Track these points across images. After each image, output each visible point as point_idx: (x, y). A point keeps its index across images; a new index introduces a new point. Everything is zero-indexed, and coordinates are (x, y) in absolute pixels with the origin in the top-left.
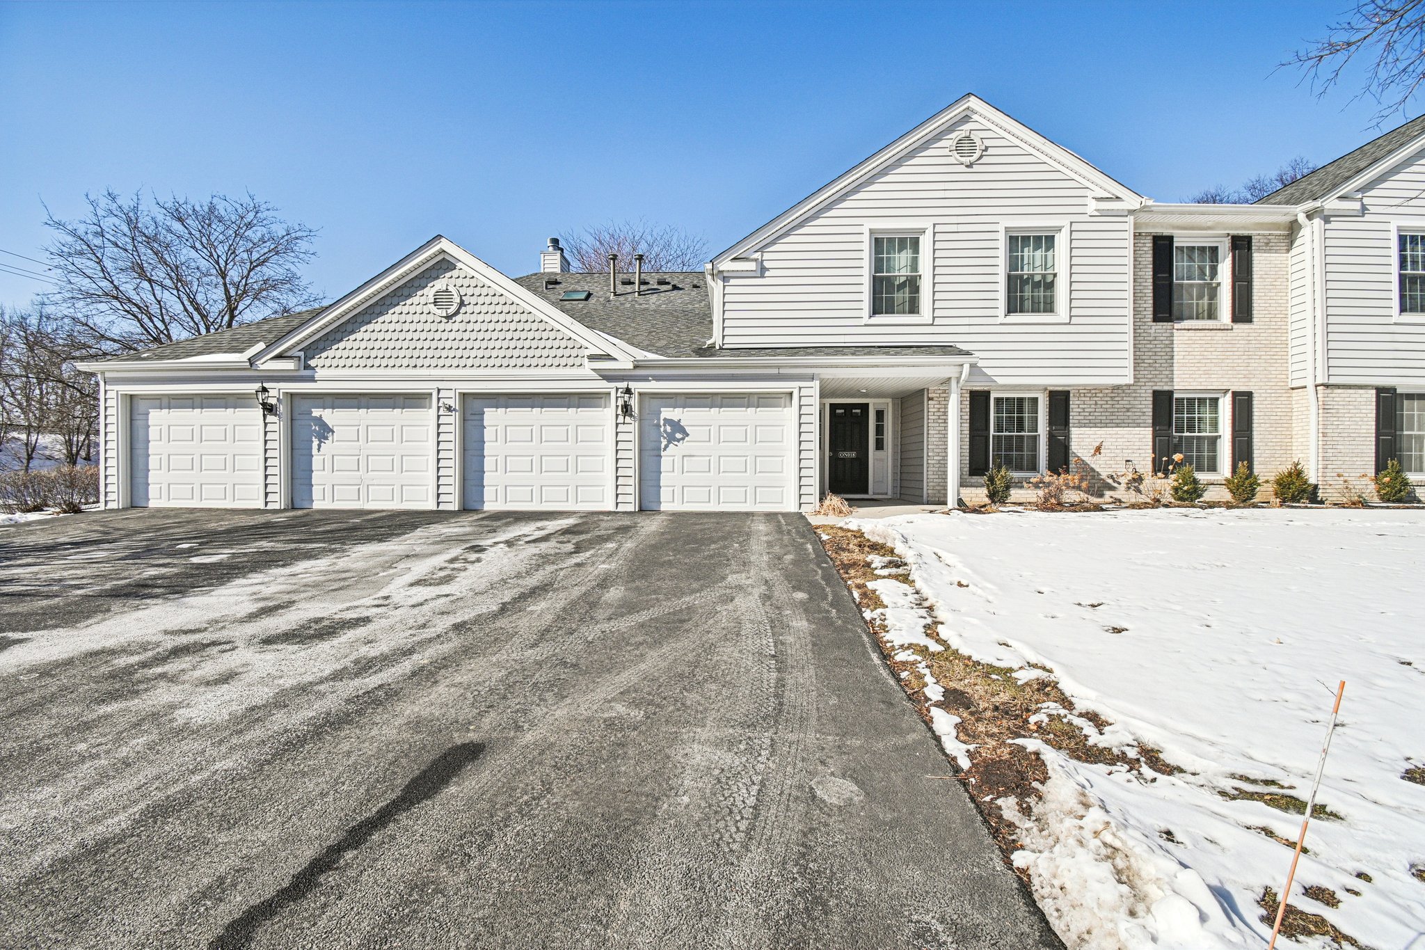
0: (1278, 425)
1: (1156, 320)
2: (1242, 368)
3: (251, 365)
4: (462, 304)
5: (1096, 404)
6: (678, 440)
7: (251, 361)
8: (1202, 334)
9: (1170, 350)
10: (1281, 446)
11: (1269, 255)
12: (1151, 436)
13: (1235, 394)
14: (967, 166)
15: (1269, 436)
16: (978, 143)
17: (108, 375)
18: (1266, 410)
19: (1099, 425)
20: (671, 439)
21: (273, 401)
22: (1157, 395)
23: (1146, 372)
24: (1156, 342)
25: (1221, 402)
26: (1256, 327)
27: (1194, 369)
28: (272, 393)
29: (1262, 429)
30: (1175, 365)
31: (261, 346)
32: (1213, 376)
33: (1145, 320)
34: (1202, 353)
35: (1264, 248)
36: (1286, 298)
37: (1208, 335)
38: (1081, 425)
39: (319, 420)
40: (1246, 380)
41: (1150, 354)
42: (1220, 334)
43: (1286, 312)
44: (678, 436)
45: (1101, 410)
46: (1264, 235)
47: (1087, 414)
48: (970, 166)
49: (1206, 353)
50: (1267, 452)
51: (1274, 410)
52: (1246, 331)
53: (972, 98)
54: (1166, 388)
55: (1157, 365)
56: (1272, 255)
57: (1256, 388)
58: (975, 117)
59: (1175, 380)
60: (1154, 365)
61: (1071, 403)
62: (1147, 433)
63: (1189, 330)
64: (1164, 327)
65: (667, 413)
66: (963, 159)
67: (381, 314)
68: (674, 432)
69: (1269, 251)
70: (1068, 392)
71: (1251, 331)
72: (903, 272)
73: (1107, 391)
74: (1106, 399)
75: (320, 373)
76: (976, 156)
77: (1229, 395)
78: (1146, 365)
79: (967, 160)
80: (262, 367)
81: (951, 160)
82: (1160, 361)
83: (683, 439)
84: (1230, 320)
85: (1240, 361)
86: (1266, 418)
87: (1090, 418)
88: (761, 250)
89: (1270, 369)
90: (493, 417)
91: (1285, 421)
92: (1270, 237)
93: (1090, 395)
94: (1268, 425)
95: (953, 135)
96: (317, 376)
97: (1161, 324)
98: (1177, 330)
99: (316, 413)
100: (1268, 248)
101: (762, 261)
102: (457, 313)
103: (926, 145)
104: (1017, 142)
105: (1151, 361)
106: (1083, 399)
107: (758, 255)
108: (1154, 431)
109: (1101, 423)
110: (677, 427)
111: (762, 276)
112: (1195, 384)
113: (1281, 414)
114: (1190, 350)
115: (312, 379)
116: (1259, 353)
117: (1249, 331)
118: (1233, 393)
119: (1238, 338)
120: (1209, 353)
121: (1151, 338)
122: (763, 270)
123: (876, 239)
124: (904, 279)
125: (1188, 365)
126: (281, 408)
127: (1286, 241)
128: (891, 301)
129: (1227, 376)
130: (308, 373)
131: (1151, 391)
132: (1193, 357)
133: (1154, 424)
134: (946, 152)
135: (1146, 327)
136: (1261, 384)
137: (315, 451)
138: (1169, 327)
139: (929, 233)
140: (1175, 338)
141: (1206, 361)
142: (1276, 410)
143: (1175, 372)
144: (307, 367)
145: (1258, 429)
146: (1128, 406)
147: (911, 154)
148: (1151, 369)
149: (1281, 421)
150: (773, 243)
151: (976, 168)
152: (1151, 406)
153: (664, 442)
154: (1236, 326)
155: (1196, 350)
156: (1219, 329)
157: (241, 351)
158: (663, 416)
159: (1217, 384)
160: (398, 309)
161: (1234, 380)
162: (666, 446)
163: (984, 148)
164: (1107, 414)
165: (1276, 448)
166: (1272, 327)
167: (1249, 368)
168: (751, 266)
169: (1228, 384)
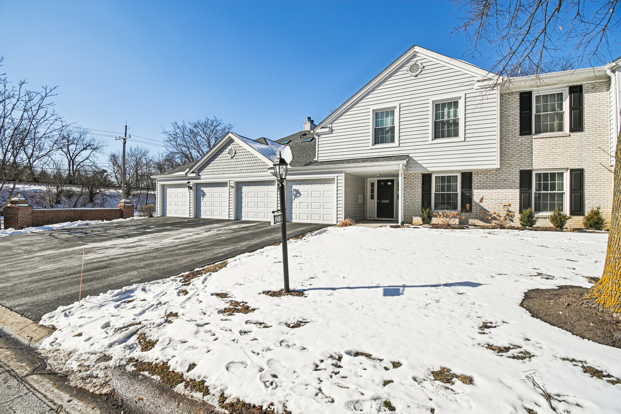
0: (601, 187)
1: (521, 134)
2: (577, 156)
3: (186, 175)
4: (235, 153)
5: (487, 178)
6: (298, 197)
7: (186, 174)
8: (550, 140)
9: (531, 149)
10: (604, 198)
11: (595, 94)
12: (519, 193)
13: (572, 171)
14: (415, 77)
15: (596, 193)
16: (420, 65)
17: (158, 179)
18: (593, 178)
19: (488, 188)
20: (296, 196)
21: (191, 186)
22: (522, 172)
23: (516, 161)
24: (522, 146)
25: (565, 174)
26: (586, 134)
27: (545, 158)
28: (191, 183)
29: (591, 189)
30: (533, 157)
31: (188, 169)
32: (557, 161)
33: (515, 135)
34: (550, 150)
35: (591, 90)
36: (607, 116)
37: (554, 140)
38: (478, 188)
39: (203, 191)
40: (580, 162)
41: (518, 152)
42: (562, 139)
43: (607, 124)
44: (298, 195)
45: (490, 181)
46: (591, 83)
47: (482, 183)
48: (416, 76)
49: (553, 150)
50: (594, 201)
51: (599, 178)
52: (579, 136)
53: (416, 47)
54: (528, 169)
55: (523, 157)
56: (596, 93)
57: (586, 166)
58: (418, 54)
59: (533, 164)
60: (521, 157)
61: (473, 177)
62: (517, 192)
63: (542, 138)
64: (527, 138)
65: (295, 187)
66: (413, 74)
67: (216, 158)
68: (297, 194)
69: (595, 92)
70: (471, 173)
71: (583, 136)
72: (389, 125)
73: (493, 171)
74: (493, 175)
75: (202, 177)
76: (419, 71)
77: (569, 171)
78: (516, 158)
79: (414, 74)
80: (188, 176)
81: (408, 75)
82: (525, 155)
83: (299, 196)
84: (569, 131)
85: (575, 152)
86: (594, 182)
87: (484, 184)
88: (331, 123)
89: (596, 155)
90: (245, 189)
91: (607, 184)
92: (595, 84)
93: (483, 173)
94: (595, 187)
95: (408, 65)
96: (201, 178)
97: (525, 136)
98: (535, 138)
99: (202, 189)
100: (594, 90)
101: (332, 127)
102: (234, 156)
103: (396, 71)
104: (438, 62)
105: (519, 155)
106: (480, 175)
107: (330, 125)
108: (521, 191)
109: (490, 187)
110: (298, 192)
111: (332, 133)
112: (546, 166)
113: (604, 180)
114: (543, 148)
115: (200, 179)
116: (589, 148)
117: (581, 136)
118: (571, 170)
119: (574, 140)
120: (555, 149)
121: (519, 144)
122: (332, 131)
123: (376, 113)
124: (389, 128)
125: (542, 156)
126: (193, 188)
127: (606, 85)
128: (382, 138)
129: (567, 161)
130: (199, 177)
131: (519, 171)
132: (545, 152)
133: (521, 187)
134: (406, 72)
135: (516, 139)
136: (590, 164)
137: (202, 200)
138: (529, 138)
139: (398, 108)
140: (533, 143)
141: (553, 154)
142: (601, 178)
143: (533, 160)
144: (199, 175)
145: (588, 189)
146: (505, 179)
147: (390, 76)
148: (519, 159)
149: (604, 184)
150: (336, 120)
151: (419, 77)
152: (519, 178)
153: (294, 197)
154: (572, 134)
155: (547, 148)
156: (562, 137)
157: (184, 171)
158: (293, 188)
159: (560, 165)
160: (220, 156)
161: (572, 163)
162: (294, 199)
163: (422, 67)
164: (493, 182)
165: (601, 199)
166: (597, 133)
167: (582, 156)
168: (327, 130)
169: (568, 165)
